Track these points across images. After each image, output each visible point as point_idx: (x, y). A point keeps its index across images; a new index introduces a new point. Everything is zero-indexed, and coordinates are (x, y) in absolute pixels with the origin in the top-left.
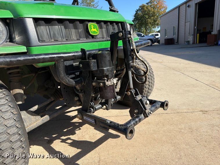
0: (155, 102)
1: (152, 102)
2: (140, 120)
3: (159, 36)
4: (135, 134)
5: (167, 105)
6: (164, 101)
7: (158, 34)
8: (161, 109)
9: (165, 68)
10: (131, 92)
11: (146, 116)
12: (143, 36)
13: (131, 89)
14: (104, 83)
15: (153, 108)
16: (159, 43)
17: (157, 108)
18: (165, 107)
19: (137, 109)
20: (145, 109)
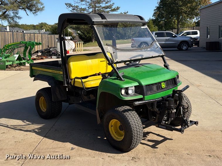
0: (192, 121)
1: (191, 121)
2: (186, 128)
3: (198, 35)
4: (184, 132)
5: (197, 123)
6: (196, 121)
7: (197, 32)
8: (195, 125)
9: (202, 94)
10: (182, 116)
11: (188, 127)
12: (175, 36)
13: (181, 114)
14: (172, 112)
15: (191, 124)
16: (198, 46)
17: (193, 124)
18: (197, 124)
19: (184, 123)
20: (188, 124)
